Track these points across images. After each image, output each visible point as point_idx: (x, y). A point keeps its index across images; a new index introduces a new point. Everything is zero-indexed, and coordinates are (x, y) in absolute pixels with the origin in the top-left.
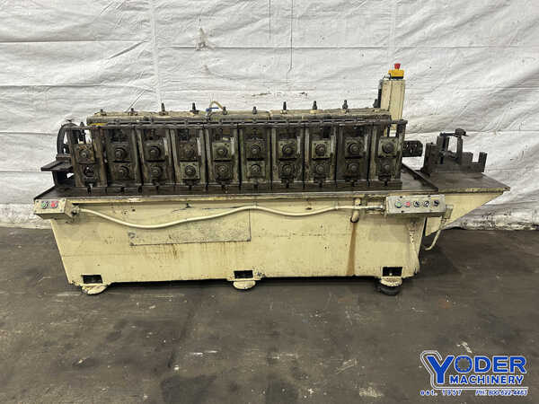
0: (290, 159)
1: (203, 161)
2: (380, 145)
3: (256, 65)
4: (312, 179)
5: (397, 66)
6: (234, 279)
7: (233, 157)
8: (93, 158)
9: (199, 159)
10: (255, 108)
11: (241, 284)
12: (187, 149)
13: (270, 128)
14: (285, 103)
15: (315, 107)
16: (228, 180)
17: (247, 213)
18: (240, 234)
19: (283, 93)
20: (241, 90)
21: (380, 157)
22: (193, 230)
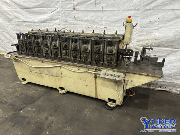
0: (76, 51)
1: (50, 48)
2: (108, 49)
3: (90, 16)
4: (83, 59)
5: (130, 17)
6: (59, 89)
7: (58, 47)
8: (22, 43)
9: (48, 47)
10: (73, 31)
11: (61, 91)
12: (45, 43)
13: (69, 38)
14: (83, 30)
15: (93, 32)
16: (57, 55)
17: (60, 68)
18: (59, 74)
19: (98, 27)
20: (85, 25)
21: (107, 54)
22: (45, 70)
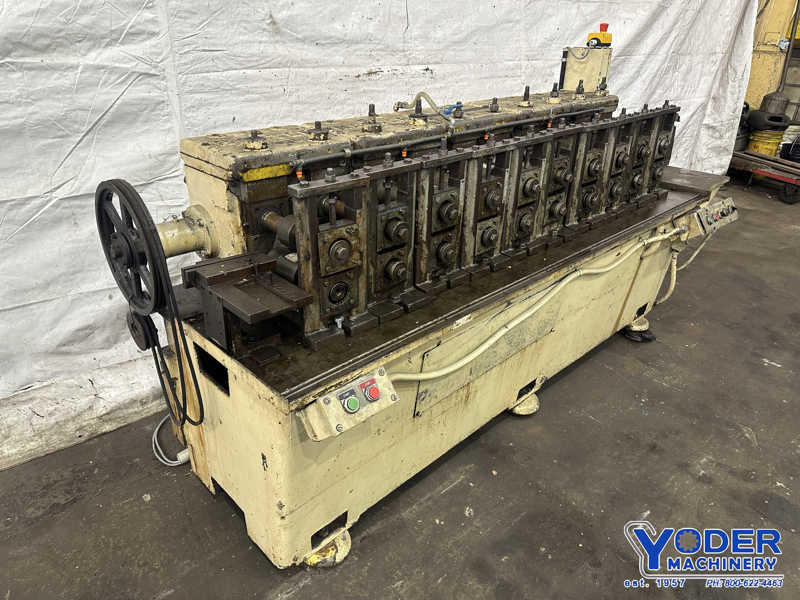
6: (515, 404)
19: (400, 69)
20: (335, 65)
21: (656, 160)
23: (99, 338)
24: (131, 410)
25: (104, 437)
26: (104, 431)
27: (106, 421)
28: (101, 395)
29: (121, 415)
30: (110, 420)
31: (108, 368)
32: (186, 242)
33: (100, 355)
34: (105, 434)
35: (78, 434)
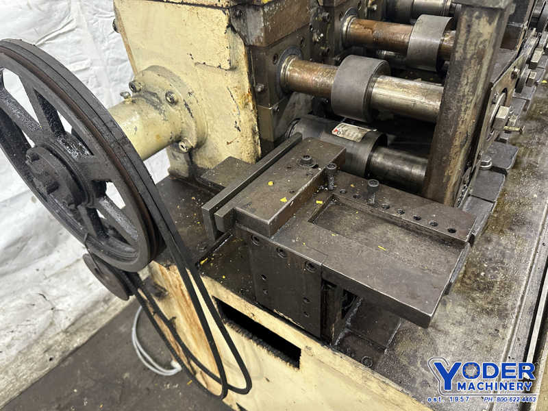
23: (34, 247)
24: (96, 312)
25: (79, 353)
26: (75, 345)
27: (75, 333)
28: (58, 307)
29: (88, 320)
30: (77, 330)
31: (57, 275)
32: (158, 136)
33: (42, 264)
34: (77, 348)
35: (48, 356)
